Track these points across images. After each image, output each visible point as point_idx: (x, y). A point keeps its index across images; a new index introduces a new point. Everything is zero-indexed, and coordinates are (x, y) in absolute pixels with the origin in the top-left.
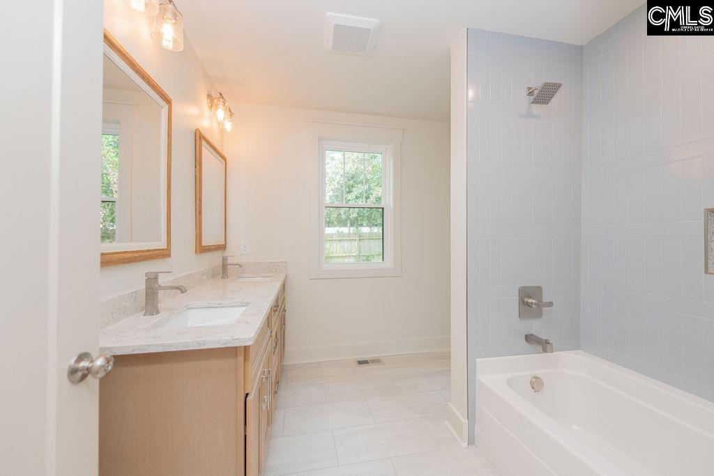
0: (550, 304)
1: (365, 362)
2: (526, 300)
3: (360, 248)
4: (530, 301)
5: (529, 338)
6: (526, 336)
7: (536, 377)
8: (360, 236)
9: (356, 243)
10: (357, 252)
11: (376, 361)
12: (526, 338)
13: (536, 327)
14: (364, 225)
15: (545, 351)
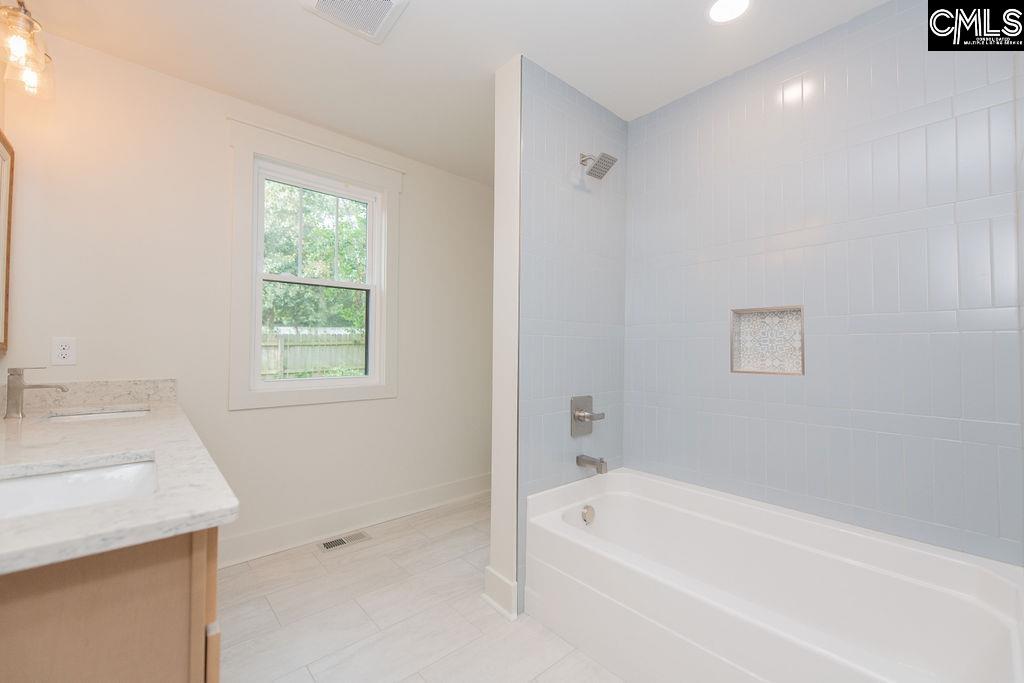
0: (602, 416)
1: (339, 542)
2: (577, 413)
3: (285, 361)
4: (582, 414)
5: (581, 461)
6: (578, 458)
7: (587, 507)
8: (286, 341)
9: (278, 353)
10: (281, 369)
11: (358, 537)
12: (577, 461)
13: (588, 446)
14: (285, 322)
15: (599, 471)
